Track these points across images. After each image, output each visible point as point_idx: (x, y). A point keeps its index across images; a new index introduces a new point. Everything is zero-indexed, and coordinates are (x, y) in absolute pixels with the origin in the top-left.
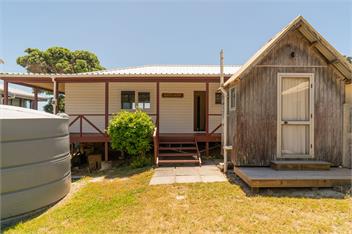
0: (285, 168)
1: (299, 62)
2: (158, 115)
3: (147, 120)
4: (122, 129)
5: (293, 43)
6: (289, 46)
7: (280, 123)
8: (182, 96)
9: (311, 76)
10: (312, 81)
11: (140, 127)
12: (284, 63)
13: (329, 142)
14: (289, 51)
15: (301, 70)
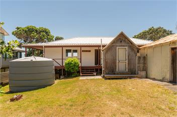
0: (118, 74)
1: (123, 44)
2: (81, 59)
3: (78, 61)
4: (69, 64)
5: (121, 38)
6: (120, 39)
7: (117, 61)
8: (90, 51)
9: (127, 48)
10: (127, 49)
11: (75, 63)
12: (119, 44)
13: (132, 67)
14: (120, 40)
15: (124, 46)
